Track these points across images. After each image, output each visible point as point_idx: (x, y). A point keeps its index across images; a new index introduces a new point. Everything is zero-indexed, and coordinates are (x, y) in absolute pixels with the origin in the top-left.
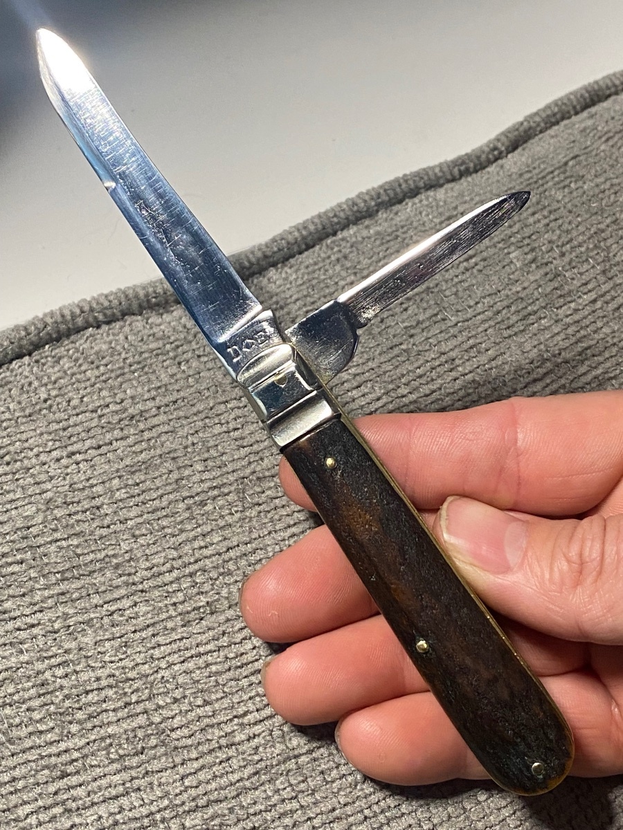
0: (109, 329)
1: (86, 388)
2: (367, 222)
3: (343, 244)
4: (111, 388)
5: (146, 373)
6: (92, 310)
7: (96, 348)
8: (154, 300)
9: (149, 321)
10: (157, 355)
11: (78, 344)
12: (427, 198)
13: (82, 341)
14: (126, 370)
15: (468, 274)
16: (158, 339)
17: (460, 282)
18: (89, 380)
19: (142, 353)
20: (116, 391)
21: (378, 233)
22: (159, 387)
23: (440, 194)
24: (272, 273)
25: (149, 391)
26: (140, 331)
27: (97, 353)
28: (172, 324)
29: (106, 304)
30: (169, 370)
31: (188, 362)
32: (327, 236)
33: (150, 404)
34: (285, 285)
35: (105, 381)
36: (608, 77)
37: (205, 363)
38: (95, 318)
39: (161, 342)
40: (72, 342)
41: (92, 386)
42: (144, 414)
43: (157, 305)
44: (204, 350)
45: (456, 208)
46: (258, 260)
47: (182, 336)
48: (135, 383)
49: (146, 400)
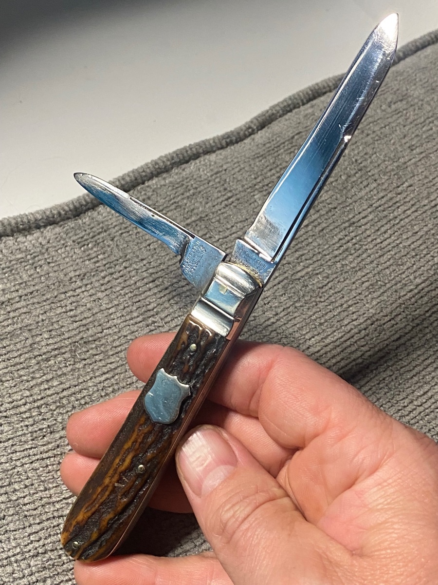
2: (165, 175)
3: (148, 189)
5: (13, 274)
8: (21, 226)
9: (18, 240)
10: (21, 262)
12: (204, 160)
15: (227, 208)
16: (22, 252)
17: (222, 213)
19: (11, 261)
21: (171, 182)
22: (21, 283)
23: (213, 157)
24: (101, 208)
25: (14, 286)
26: (11, 247)
28: (33, 242)
30: (28, 272)
31: (41, 266)
32: (138, 184)
33: (15, 294)
34: (109, 216)
36: (325, 81)
37: (53, 267)
39: (24, 254)
42: (11, 301)
43: (24, 229)
44: (53, 259)
45: (222, 166)
47: (38, 250)
48: (5, 281)
49: (12, 292)
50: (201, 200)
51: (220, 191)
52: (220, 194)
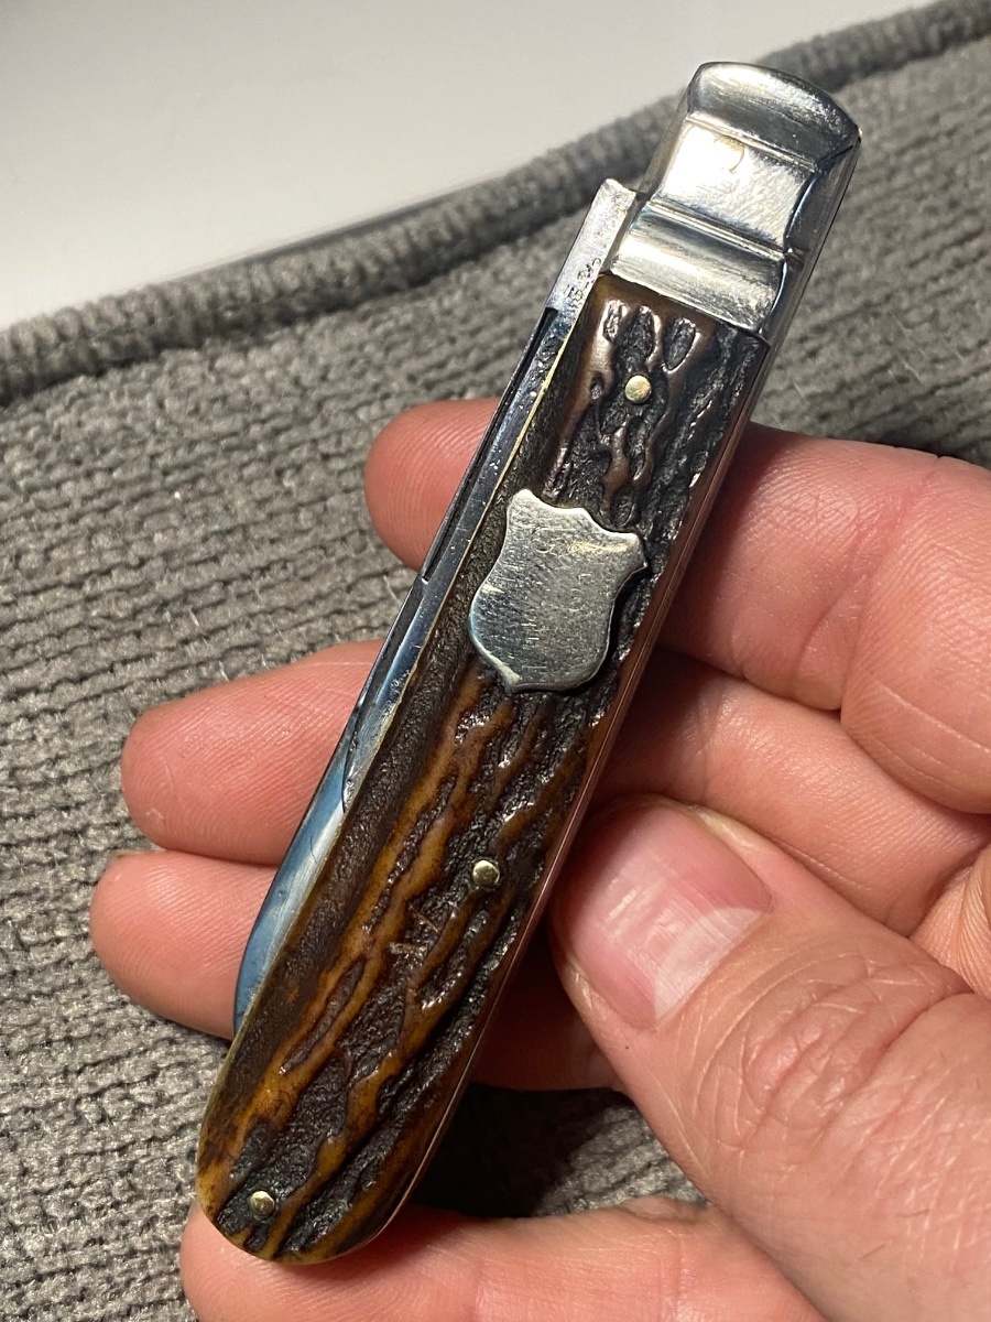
0: (124, 381)
1: (58, 526)
4: (118, 529)
5: (202, 495)
6: (85, 333)
7: (89, 428)
8: (229, 314)
9: (219, 364)
10: (230, 449)
11: (49, 413)
12: (868, 93)
13: (59, 408)
14: (155, 485)
15: (961, 275)
16: (232, 411)
17: (944, 292)
18: (67, 505)
19: (192, 444)
20: (130, 537)
22: (230, 532)
23: (899, 84)
24: (504, 258)
25: (205, 540)
26: (192, 390)
27: (91, 440)
28: (270, 374)
29: (119, 320)
30: (254, 487)
31: (298, 468)
33: (206, 574)
34: (532, 288)
35: (104, 511)
37: (341, 473)
38: (93, 353)
39: (239, 417)
40: (37, 410)
41: (74, 520)
42: (191, 598)
43: (238, 325)
44: (339, 443)
45: (935, 119)
46: (473, 226)
47: (290, 407)
48: (173, 519)
49: (197, 563)
50: (867, 237)
51: (933, 211)
52: (933, 222)
